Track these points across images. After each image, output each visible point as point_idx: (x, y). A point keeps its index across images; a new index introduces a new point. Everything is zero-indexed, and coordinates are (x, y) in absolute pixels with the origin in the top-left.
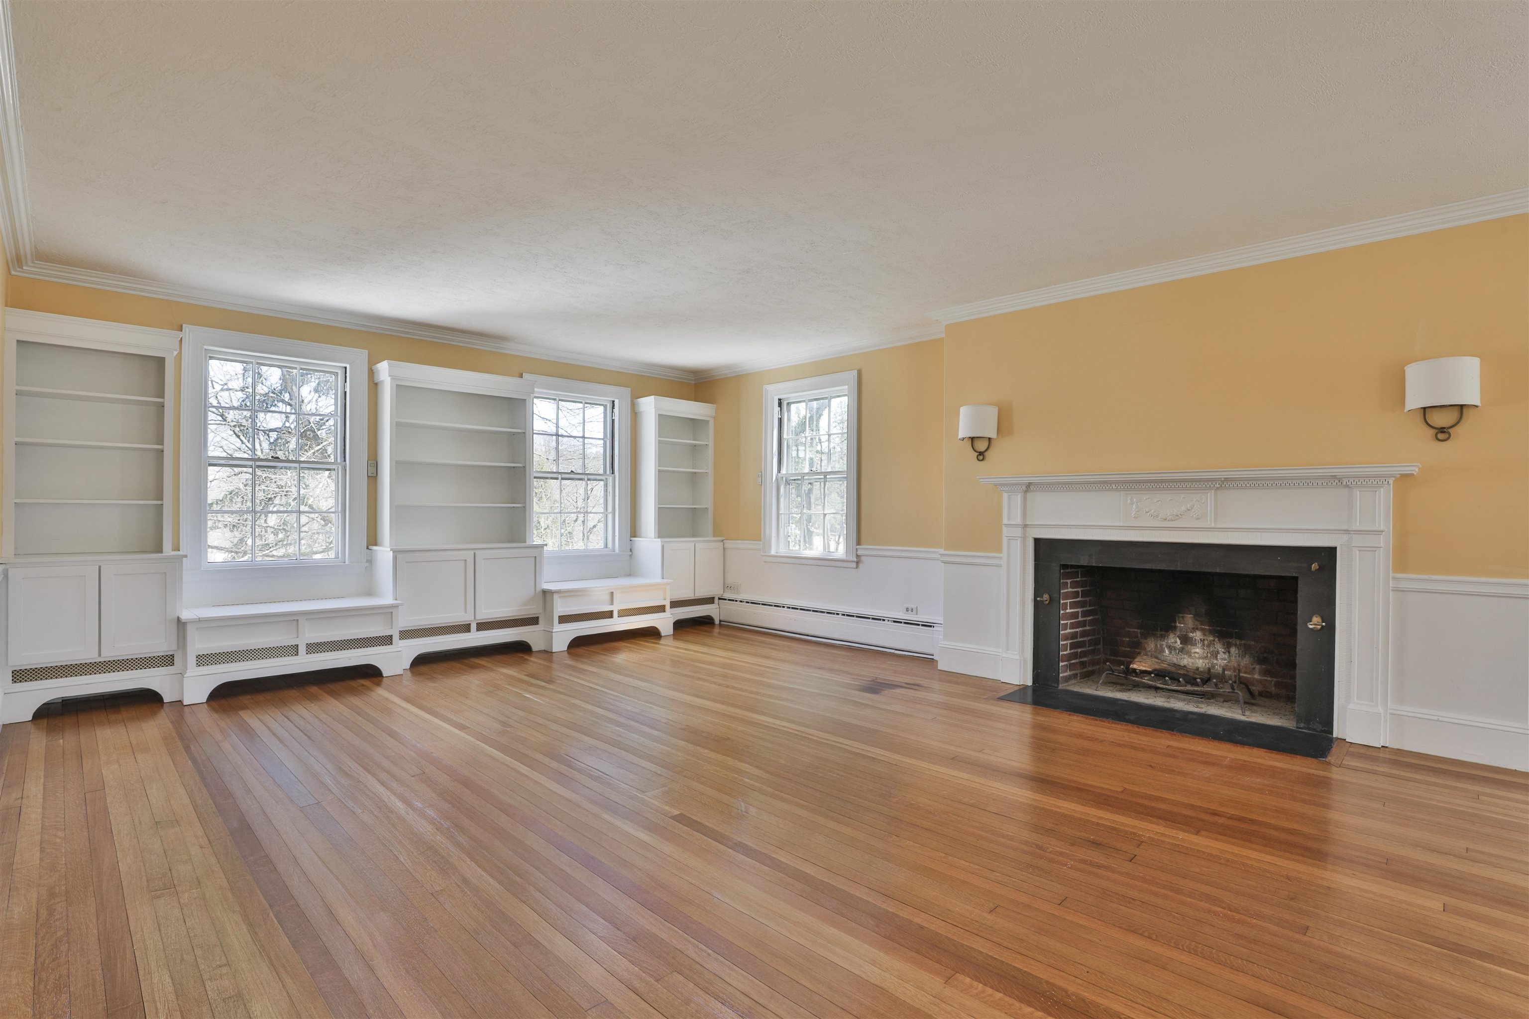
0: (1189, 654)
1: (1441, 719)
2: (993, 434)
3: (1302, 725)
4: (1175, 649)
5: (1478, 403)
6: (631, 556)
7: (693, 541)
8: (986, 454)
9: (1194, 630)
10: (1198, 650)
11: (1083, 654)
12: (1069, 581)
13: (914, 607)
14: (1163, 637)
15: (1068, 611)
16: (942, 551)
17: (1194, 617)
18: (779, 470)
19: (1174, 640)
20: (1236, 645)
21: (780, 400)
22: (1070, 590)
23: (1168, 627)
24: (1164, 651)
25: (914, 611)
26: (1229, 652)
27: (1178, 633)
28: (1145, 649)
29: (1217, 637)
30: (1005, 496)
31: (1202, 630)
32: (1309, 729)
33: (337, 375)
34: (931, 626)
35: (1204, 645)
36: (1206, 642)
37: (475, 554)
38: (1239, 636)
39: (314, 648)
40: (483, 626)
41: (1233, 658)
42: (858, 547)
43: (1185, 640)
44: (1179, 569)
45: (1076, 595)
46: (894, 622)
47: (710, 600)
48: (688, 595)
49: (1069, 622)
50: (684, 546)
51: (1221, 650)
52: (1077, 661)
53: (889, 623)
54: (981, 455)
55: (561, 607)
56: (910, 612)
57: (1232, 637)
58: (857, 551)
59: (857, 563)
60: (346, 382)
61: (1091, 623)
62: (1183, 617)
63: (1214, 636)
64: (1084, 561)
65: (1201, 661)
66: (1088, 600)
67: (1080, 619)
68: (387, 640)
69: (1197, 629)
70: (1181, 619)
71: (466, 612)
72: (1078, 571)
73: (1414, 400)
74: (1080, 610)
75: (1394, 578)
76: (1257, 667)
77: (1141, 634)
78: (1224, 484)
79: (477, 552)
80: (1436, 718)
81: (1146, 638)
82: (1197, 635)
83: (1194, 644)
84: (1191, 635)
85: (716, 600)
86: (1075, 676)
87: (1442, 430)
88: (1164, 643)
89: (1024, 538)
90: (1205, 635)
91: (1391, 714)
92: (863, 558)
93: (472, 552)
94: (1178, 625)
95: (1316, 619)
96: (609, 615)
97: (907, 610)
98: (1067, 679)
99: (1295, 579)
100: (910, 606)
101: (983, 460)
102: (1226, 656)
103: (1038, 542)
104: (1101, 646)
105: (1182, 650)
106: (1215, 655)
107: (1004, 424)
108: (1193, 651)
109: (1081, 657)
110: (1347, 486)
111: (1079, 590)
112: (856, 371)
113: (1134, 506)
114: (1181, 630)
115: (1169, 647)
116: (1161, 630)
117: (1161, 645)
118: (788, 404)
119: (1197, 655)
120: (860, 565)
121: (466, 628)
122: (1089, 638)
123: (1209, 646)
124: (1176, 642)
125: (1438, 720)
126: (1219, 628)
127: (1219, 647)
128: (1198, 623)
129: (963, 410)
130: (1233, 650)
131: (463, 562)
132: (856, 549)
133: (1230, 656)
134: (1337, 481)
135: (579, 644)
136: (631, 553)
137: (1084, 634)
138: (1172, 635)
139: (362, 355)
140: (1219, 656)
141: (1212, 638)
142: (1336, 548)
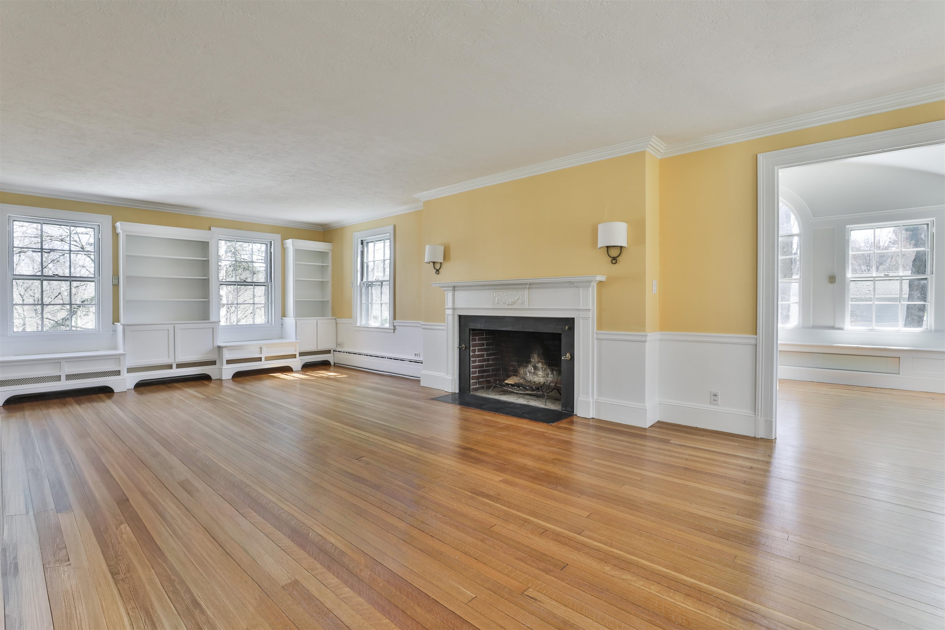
0: (537, 375)
1: (614, 403)
2: (442, 261)
3: (564, 409)
4: (531, 373)
5: (627, 246)
6: (282, 327)
7: (316, 319)
8: (439, 270)
9: (538, 362)
10: (540, 373)
11: (487, 376)
12: (477, 338)
13: (418, 353)
14: (526, 366)
15: (477, 353)
16: (422, 322)
17: (538, 356)
18: (362, 279)
19: (530, 368)
20: (555, 370)
21: (362, 241)
22: (477, 342)
23: (528, 362)
24: (527, 374)
25: (418, 355)
26: (553, 374)
28: (519, 373)
29: (548, 366)
30: (446, 293)
31: (542, 362)
32: (566, 410)
33: (95, 229)
34: (422, 363)
35: (543, 370)
36: (543, 369)
37: (174, 326)
38: (556, 365)
39: (69, 377)
40: (179, 366)
41: (555, 377)
42: (394, 321)
43: (535, 368)
44: (516, 330)
45: (483, 345)
46: (410, 361)
47: (328, 352)
48: (313, 348)
49: (477, 359)
50: (311, 323)
51: (550, 373)
52: (484, 380)
53: (407, 362)
54: (437, 271)
55: (227, 355)
56: (416, 356)
57: (553, 366)
58: (394, 324)
59: (394, 330)
60: (99, 233)
61: (493, 360)
62: (533, 356)
63: (547, 366)
64: (479, 326)
65: (542, 379)
66: (491, 348)
67: (485, 357)
68: (118, 373)
69: (539, 362)
70: (532, 357)
71: (169, 358)
72: (483, 333)
73: (602, 243)
74: (485, 353)
75: (597, 333)
77: (517, 365)
78: (531, 286)
79: (175, 325)
80: (611, 403)
81: (519, 368)
82: (540, 365)
83: (539, 370)
84: (537, 365)
85: (332, 352)
86: (483, 388)
87: (614, 259)
88: (527, 370)
89: (453, 315)
90: (543, 365)
91: (596, 402)
92: (397, 327)
93: (173, 326)
94: (532, 360)
95: (568, 355)
96: (260, 359)
98: (476, 390)
99: (560, 334)
100: (416, 353)
101: (438, 274)
102: (552, 376)
103: (460, 316)
104: (501, 372)
105: (534, 373)
106: (547, 375)
107: (446, 256)
108: (539, 373)
109: (486, 378)
110: (577, 287)
111: (486, 342)
112: (393, 225)
113: (497, 298)
114: (533, 363)
115: (529, 372)
116: (525, 363)
117: (526, 371)
118: (368, 243)
119: (540, 376)
120: (396, 331)
121: (170, 367)
122: (492, 368)
123: (545, 371)
124: (531, 369)
125: (612, 404)
126: (548, 361)
127: (549, 371)
128: (539, 359)
129: (427, 246)
130: (554, 372)
131: (167, 331)
132: (393, 322)
133: (553, 376)
134: (571, 284)
135: (239, 376)
136: (282, 326)
137: (488, 366)
138: (530, 366)
139: (109, 218)
140: (549, 376)
141: (545, 367)
142: (574, 318)
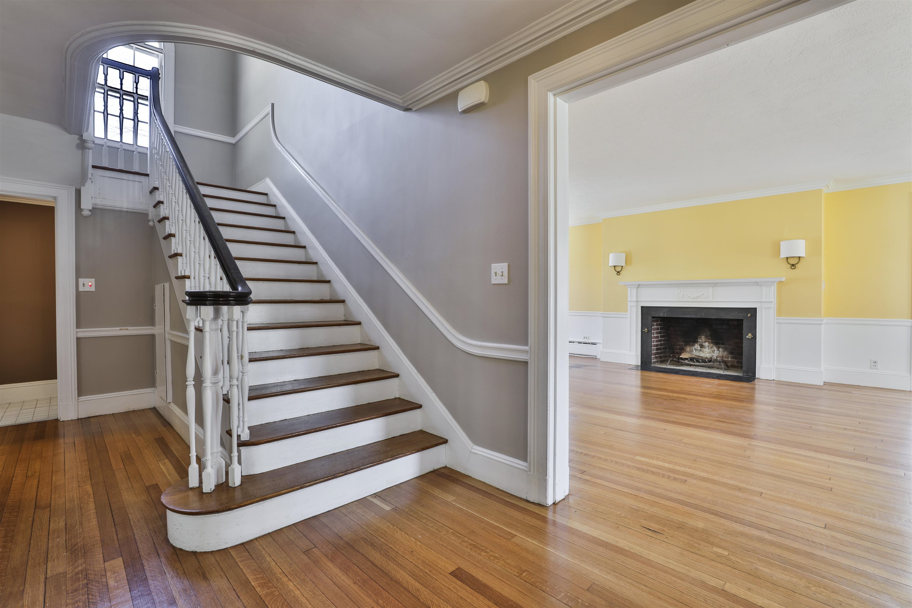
0: (703, 352)
1: (793, 369)
2: (624, 265)
3: (745, 374)
4: (698, 350)
5: (805, 256)
8: (620, 272)
9: (705, 342)
10: (707, 350)
11: (661, 353)
12: (655, 323)
13: (587, 336)
14: (693, 345)
15: (655, 335)
16: (602, 312)
17: (705, 337)
19: (697, 346)
20: (721, 347)
22: (655, 327)
23: (695, 341)
24: (693, 351)
25: (588, 338)
26: (719, 350)
27: (699, 344)
28: (686, 350)
29: (714, 344)
30: (629, 289)
31: (708, 342)
32: (748, 376)
34: (595, 344)
35: (709, 348)
36: (710, 347)
38: (723, 344)
41: (720, 353)
43: (702, 346)
44: (699, 317)
45: (658, 329)
46: (579, 343)
49: (655, 340)
51: (716, 350)
52: (658, 355)
53: (576, 343)
54: (618, 273)
56: (586, 338)
57: (720, 344)
61: (664, 340)
62: (701, 337)
63: (713, 344)
64: (661, 315)
65: (708, 354)
66: (663, 331)
67: (659, 339)
70: (700, 338)
72: (658, 320)
73: (783, 255)
74: (659, 335)
75: (777, 319)
76: (730, 356)
77: (684, 344)
78: (715, 285)
80: (791, 368)
81: (686, 346)
82: (707, 344)
83: (706, 348)
84: (704, 344)
86: (657, 362)
87: (793, 265)
88: (693, 347)
89: (637, 306)
90: (709, 344)
91: (776, 368)
94: (699, 340)
95: (750, 335)
97: (584, 338)
98: (655, 363)
99: (742, 320)
100: (586, 336)
101: (619, 275)
102: (718, 352)
103: (642, 308)
104: (667, 350)
105: (700, 350)
106: (714, 351)
107: (628, 260)
108: (705, 350)
109: (660, 354)
110: (760, 285)
111: (659, 327)
113: (681, 293)
114: (700, 342)
115: (696, 349)
116: (692, 343)
117: (692, 349)
119: (706, 352)
122: (663, 346)
123: (711, 348)
124: (698, 347)
125: (792, 369)
126: (715, 341)
127: (715, 348)
128: (706, 339)
129: (610, 254)
130: (720, 349)
133: (719, 352)
134: (757, 284)
137: (661, 345)
138: (696, 345)
140: (715, 352)
141: (712, 345)
142: (756, 308)
